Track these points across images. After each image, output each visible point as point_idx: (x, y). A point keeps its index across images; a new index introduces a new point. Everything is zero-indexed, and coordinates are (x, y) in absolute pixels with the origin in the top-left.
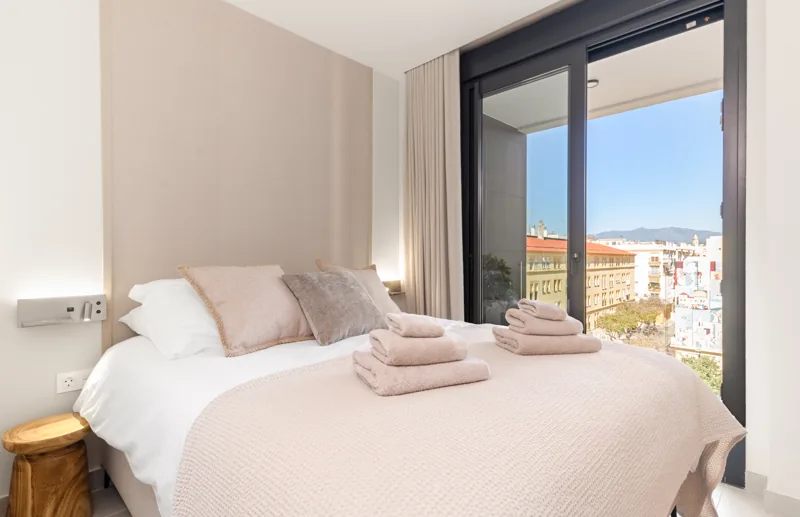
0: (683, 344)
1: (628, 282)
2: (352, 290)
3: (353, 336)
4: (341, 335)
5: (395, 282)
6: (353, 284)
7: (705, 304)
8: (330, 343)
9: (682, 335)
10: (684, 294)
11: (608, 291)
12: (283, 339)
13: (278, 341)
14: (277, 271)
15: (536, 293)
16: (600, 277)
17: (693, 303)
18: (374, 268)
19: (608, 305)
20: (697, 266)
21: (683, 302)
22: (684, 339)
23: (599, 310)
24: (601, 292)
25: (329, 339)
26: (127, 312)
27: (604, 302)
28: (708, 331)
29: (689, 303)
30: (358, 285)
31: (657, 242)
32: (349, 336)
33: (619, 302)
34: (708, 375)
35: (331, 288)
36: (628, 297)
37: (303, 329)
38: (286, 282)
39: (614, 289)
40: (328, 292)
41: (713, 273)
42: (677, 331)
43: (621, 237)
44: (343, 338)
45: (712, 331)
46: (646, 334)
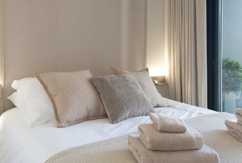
2: (131, 88)
3: (132, 117)
4: (124, 117)
5: (162, 77)
6: (132, 84)
8: (117, 122)
12: (90, 117)
13: (88, 118)
14: (88, 74)
18: (147, 70)
25: (117, 119)
26: (11, 94)
30: (136, 85)
32: (129, 117)
35: (118, 87)
37: (102, 111)
38: (92, 82)
40: (116, 89)
44: (125, 119)
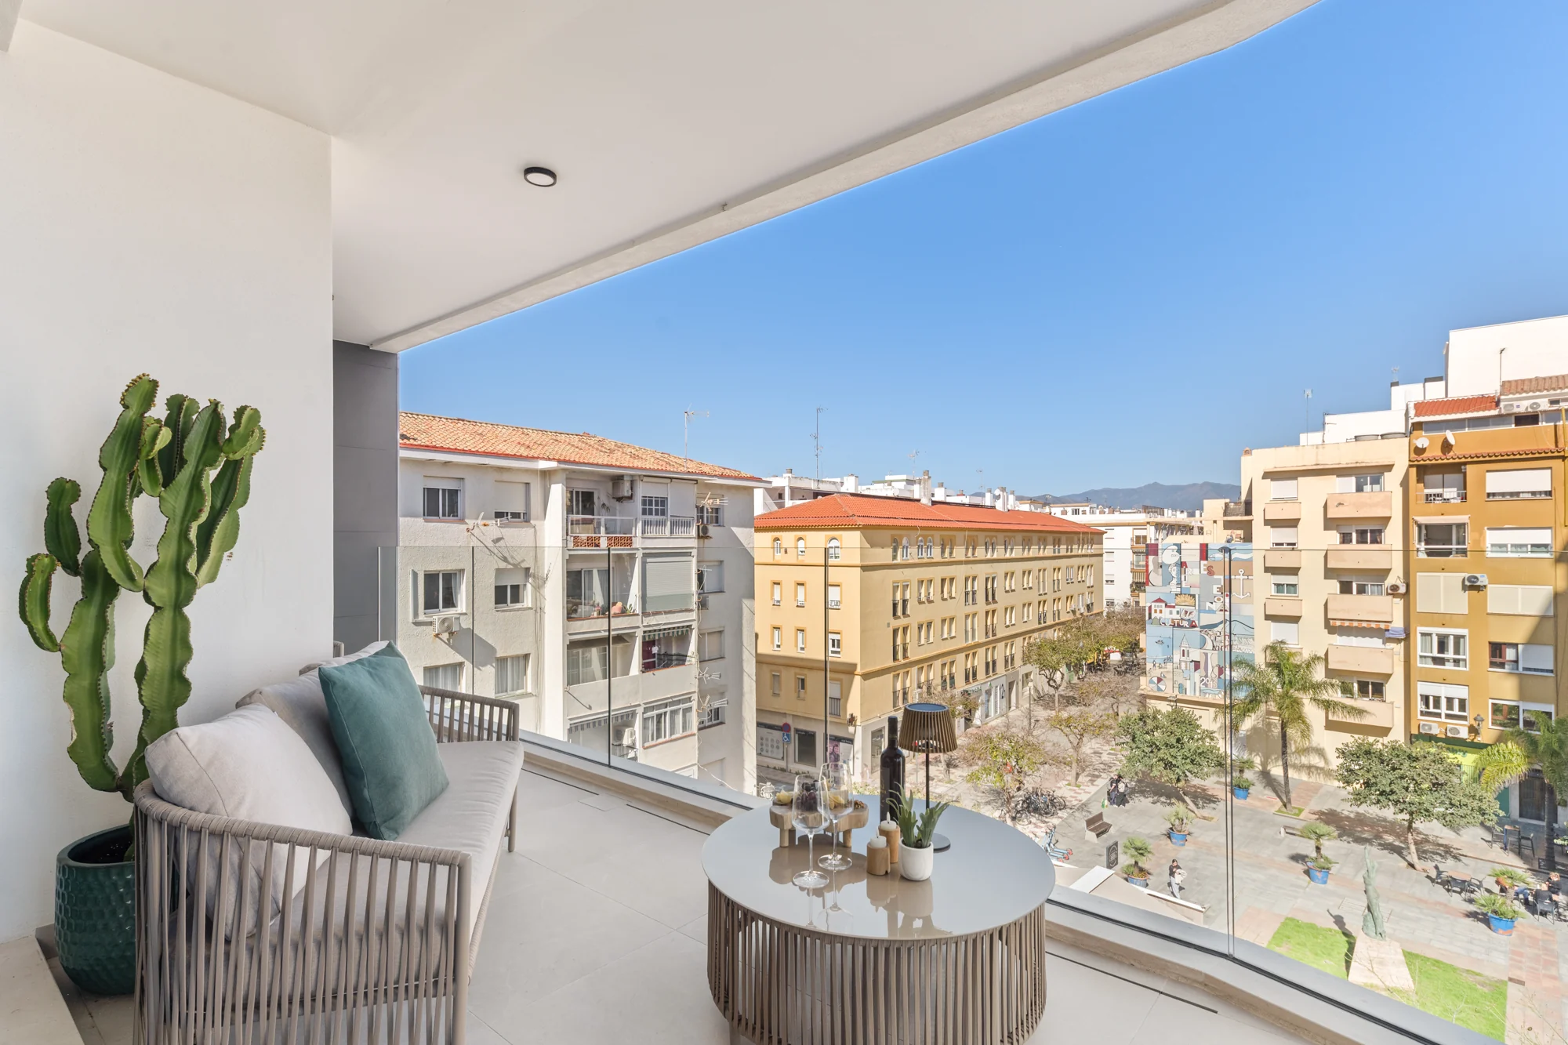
0: (1159, 689)
1: (1090, 581)
7: (1192, 617)
9: (1157, 672)
10: (1159, 600)
11: (1049, 598)
15: (905, 602)
16: (1035, 573)
17: (1175, 616)
19: (1050, 622)
20: (1179, 551)
21: (1158, 615)
22: (1159, 680)
23: (1033, 631)
24: (1035, 600)
27: (1042, 618)
28: (1197, 665)
29: (1167, 615)
31: (1146, 509)
33: (1071, 617)
34: (1178, 740)
36: (1089, 607)
39: (1063, 595)
41: (1203, 562)
42: (1149, 666)
43: (1088, 500)
45: (1202, 665)
46: (1119, 673)
